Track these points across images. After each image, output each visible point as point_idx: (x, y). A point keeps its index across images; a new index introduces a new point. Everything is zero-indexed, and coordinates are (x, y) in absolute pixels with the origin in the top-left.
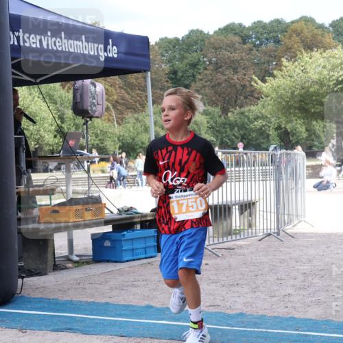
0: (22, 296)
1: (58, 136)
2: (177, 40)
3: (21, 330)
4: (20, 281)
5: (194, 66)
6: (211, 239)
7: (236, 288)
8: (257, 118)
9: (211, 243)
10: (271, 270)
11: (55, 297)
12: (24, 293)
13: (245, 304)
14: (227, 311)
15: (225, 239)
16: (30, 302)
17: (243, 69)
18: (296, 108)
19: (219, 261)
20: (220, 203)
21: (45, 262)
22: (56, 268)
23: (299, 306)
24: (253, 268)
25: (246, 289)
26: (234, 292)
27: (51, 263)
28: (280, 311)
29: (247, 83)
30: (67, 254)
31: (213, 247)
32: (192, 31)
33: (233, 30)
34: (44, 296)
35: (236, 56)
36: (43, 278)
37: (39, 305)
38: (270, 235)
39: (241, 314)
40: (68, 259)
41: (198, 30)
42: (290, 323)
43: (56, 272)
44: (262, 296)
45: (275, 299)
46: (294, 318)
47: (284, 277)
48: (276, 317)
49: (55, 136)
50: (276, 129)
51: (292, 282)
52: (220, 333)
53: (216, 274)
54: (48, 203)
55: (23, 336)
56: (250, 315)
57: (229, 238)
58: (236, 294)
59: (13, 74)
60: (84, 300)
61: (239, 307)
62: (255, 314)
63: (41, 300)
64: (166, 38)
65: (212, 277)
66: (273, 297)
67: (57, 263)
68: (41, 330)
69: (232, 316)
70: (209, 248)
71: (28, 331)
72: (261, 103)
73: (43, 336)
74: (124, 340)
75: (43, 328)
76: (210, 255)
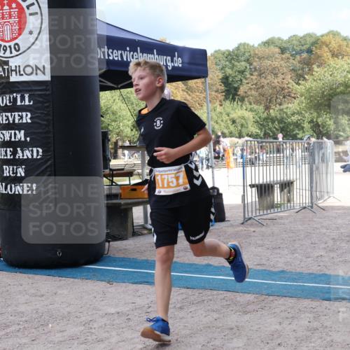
0: (109, 256)
1: (134, 130)
2: (228, 51)
3: (108, 282)
4: (107, 244)
5: (242, 72)
6: (258, 211)
7: (278, 251)
8: (293, 114)
9: (258, 214)
10: (307, 236)
11: (135, 257)
12: (111, 254)
13: (286, 263)
14: (271, 269)
15: (269, 211)
16: (115, 261)
17: (283, 74)
18: (325, 105)
19: (263, 229)
20: (265, 182)
21: (126, 229)
22: (135, 234)
23: (329, 264)
24: (291, 235)
25: (286, 252)
26: (277, 254)
27: (130, 230)
28: (315, 269)
29: (286, 86)
30: (143, 223)
31: (259, 217)
32: (240, 44)
34: (126, 256)
35: (276, 64)
36: (124, 242)
37: (123, 263)
38: (305, 208)
39: (283, 271)
40: (144, 227)
41: (245, 43)
43: (135, 238)
44: (300, 257)
45: (310, 259)
46: (326, 275)
47: (317, 241)
48: (310, 274)
49: (132, 130)
50: (309, 122)
51: (323, 246)
52: (266, 286)
53: (262, 240)
54: (127, 183)
55: (111, 287)
56: (290, 272)
57: (272, 210)
58: (279, 255)
59: (100, 81)
61: (281, 266)
62: (294, 271)
63: (123, 259)
64: (219, 50)
65: (258, 242)
66: (309, 257)
67: (135, 230)
68: (124, 282)
69: (275, 273)
70: (256, 218)
71: (115, 283)
72: (297, 101)
73: (126, 287)
74: (189, 291)
75: (126, 281)
76: (256, 224)
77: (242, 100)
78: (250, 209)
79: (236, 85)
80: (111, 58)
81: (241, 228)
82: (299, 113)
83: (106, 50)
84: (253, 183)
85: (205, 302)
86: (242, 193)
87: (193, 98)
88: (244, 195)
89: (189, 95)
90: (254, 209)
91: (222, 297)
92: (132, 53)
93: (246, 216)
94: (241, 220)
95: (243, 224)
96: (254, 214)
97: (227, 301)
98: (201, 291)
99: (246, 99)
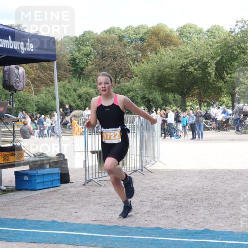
5: (88, 55)
6: (97, 174)
7: (113, 208)
9: (97, 176)
14: (108, 224)
17: (120, 58)
19: (102, 189)
23: (154, 219)
25: (119, 208)
26: (111, 210)
28: (142, 223)
29: (123, 68)
31: (98, 179)
33: (114, 32)
35: (115, 49)
39: (115, 226)
45: (139, 215)
48: (139, 228)
50: (142, 98)
51: (150, 203)
52: (101, 239)
53: (100, 198)
56: (122, 227)
58: (113, 212)
60: (9, 217)
61: (114, 221)
65: (97, 201)
69: (110, 227)
70: (95, 180)
72: (132, 81)
74: (35, 245)
76: (96, 185)
77: (87, 78)
78: (90, 172)
79: (82, 66)
81: (83, 188)
84: (94, 150)
86: (84, 159)
87: (45, 76)
88: (86, 161)
89: (42, 73)
90: (94, 172)
93: (88, 178)
94: (83, 181)
95: (84, 184)
96: (94, 177)
99: (90, 78)
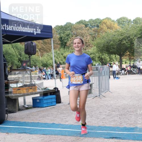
0: (7, 121)
1: (20, 62)
2: (62, 26)
3: (7, 133)
4: (6, 115)
5: (68, 35)
8: (91, 54)
10: (97, 109)
11: (19, 121)
12: (8, 120)
16: (10, 123)
17: (86, 36)
18: (105, 50)
21: (15, 108)
22: (20, 110)
23: (107, 122)
24: (91, 109)
27: (17, 108)
28: (101, 124)
29: (87, 41)
30: (23, 105)
32: (67, 23)
33: (82, 22)
34: (15, 121)
35: (83, 32)
36: (15, 114)
37: (14, 124)
38: (97, 96)
40: (24, 107)
41: (69, 23)
42: (104, 128)
43: (19, 112)
44: (94, 119)
45: (99, 120)
46: (106, 127)
48: (99, 126)
49: (18, 62)
50: (98, 58)
55: (8, 135)
56: (90, 126)
59: (3, 40)
60: (30, 121)
62: (92, 125)
63: (14, 122)
64: (58, 25)
66: (98, 119)
67: (20, 108)
68: (15, 133)
71: (10, 133)
72: (92, 48)
73: (15, 135)
74: (45, 136)
75: (15, 132)
77: (68, 48)
79: (65, 41)
80: (8, 29)
81: (68, 106)
82: (93, 54)
83: (5, 25)
85: (52, 141)
87: (46, 47)
89: (45, 45)
91: (60, 138)
92: (17, 27)
94: (68, 102)
97: (62, 140)
98: (50, 136)
99: (70, 47)
